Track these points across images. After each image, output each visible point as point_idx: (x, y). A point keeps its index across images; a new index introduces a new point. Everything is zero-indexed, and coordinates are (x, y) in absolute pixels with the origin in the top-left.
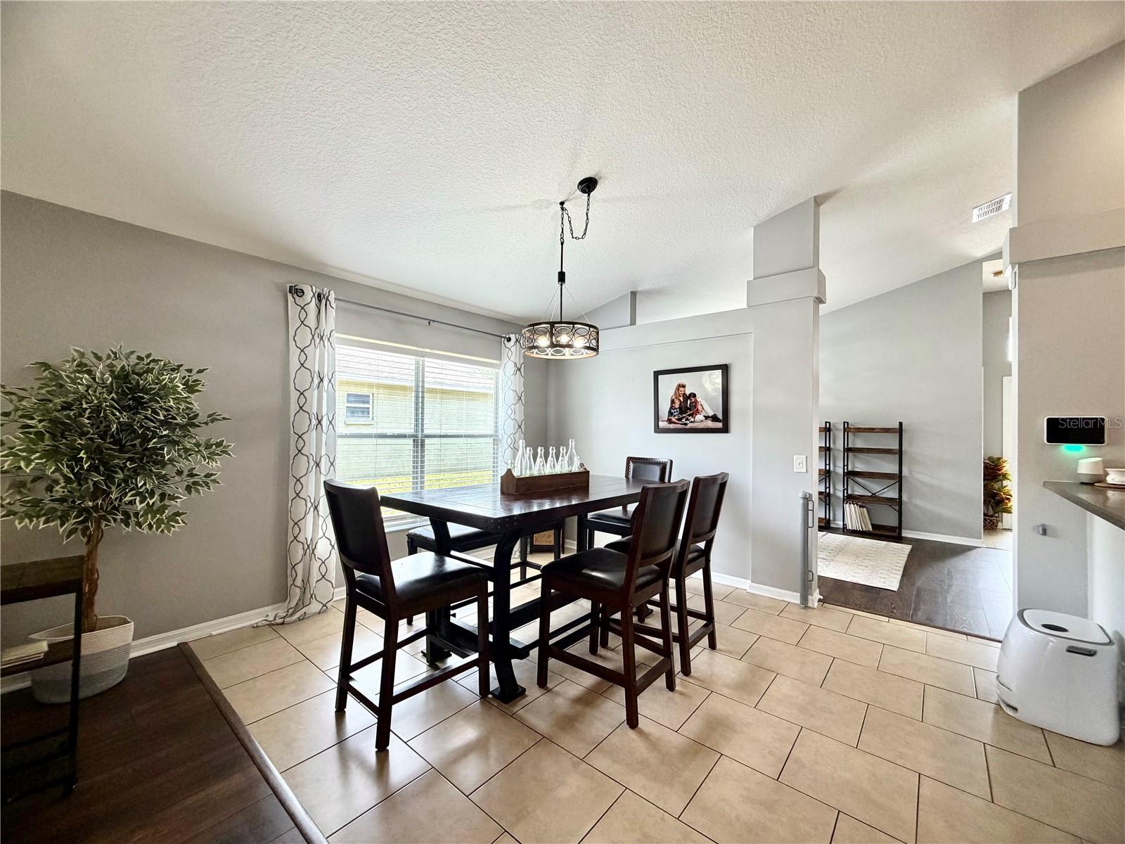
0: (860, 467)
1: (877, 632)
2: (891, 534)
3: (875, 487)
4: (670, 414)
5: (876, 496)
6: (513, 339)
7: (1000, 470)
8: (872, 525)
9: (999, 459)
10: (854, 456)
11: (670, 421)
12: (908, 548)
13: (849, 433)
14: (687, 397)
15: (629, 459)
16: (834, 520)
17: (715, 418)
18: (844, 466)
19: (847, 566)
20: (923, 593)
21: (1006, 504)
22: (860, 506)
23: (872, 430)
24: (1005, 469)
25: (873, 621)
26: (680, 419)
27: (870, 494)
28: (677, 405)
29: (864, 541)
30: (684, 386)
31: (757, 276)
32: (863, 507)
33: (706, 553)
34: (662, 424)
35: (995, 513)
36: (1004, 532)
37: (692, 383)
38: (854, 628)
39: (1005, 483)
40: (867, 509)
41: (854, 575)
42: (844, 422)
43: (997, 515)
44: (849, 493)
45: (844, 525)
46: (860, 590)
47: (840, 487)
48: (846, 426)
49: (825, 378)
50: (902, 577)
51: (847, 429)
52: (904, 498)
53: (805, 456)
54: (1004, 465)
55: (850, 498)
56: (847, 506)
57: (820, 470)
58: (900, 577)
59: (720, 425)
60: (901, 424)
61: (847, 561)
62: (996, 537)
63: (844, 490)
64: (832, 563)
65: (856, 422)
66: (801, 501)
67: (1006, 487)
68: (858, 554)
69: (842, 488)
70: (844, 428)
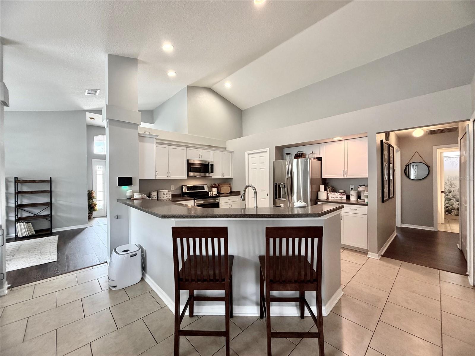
0: (26, 201)
1: (51, 287)
2: (48, 233)
3: (36, 211)
5: (37, 216)
7: (92, 195)
8: (35, 231)
9: (92, 191)
12: (57, 237)
13: (18, 184)
18: (15, 202)
19: (23, 259)
20: (69, 256)
21: (95, 208)
22: (27, 223)
23: (34, 181)
24: (94, 194)
25: (48, 283)
27: (33, 215)
29: (31, 241)
32: (29, 223)
35: (90, 212)
36: (94, 219)
38: (38, 292)
39: (94, 200)
40: (31, 223)
41: (30, 262)
42: (15, 177)
43: (91, 213)
44: (18, 217)
45: (16, 235)
46: (36, 269)
48: (16, 180)
50: (57, 252)
52: (53, 214)
54: (94, 193)
55: (19, 220)
56: (18, 225)
58: (56, 253)
60: (51, 178)
61: (22, 256)
62: (92, 222)
63: (15, 216)
64: (12, 261)
65: (22, 176)
68: (29, 251)
69: (14, 215)
70: (15, 182)
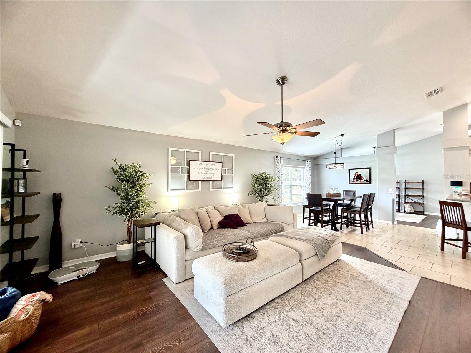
0: (410, 193)
2: (421, 213)
3: (415, 199)
4: (354, 179)
5: (415, 202)
6: (309, 161)
8: (414, 210)
10: (408, 190)
11: (354, 181)
12: (425, 216)
14: (358, 176)
15: (344, 191)
16: (402, 209)
17: (367, 181)
18: (404, 193)
22: (410, 205)
23: (413, 182)
26: (357, 181)
27: (414, 202)
28: (356, 177)
29: (411, 215)
30: (358, 173)
31: (378, 147)
33: (371, 209)
34: (351, 182)
37: (360, 172)
40: (412, 206)
42: (404, 180)
44: (406, 201)
45: (404, 211)
47: (403, 200)
49: (397, 166)
51: (405, 182)
53: (392, 190)
55: (406, 203)
56: (406, 205)
57: (397, 195)
59: (368, 182)
60: (423, 180)
64: (401, 218)
65: (408, 180)
66: (392, 200)
69: (404, 200)
70: (404, 182)
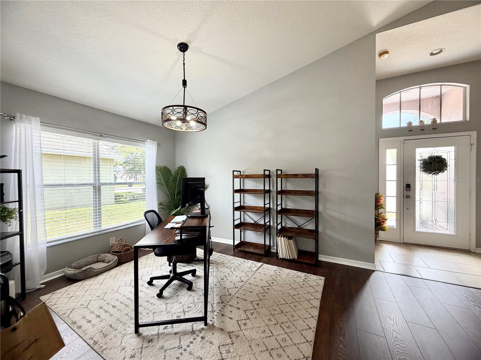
0: (290, 205)
2: (311, 262)
3: (301, 221)
5: (300, 228)
7: (378, 202)
8: (298, 251)
10: (287, 197)
13: (283, 179)
21: (383, 225)
22: (288, 238)
23: (296, 176)
24: (382, 201)
27: (297, 227)
32: (291, 239)
40: (293, 240)
42: (277, 170)
44: (283, 225)
45: (277, 253)
48: (279, 173)
51: (280, 176)
52: (320, 229)
55: (283, 230)
56: (279, 239)
60: (317, 170)
67: (382, 213)
